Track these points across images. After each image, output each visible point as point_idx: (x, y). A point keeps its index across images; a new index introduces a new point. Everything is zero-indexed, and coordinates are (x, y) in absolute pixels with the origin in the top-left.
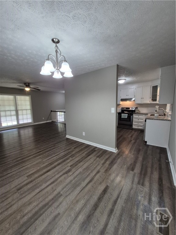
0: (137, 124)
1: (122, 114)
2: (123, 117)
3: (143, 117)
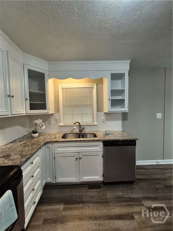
3: (38, 157)
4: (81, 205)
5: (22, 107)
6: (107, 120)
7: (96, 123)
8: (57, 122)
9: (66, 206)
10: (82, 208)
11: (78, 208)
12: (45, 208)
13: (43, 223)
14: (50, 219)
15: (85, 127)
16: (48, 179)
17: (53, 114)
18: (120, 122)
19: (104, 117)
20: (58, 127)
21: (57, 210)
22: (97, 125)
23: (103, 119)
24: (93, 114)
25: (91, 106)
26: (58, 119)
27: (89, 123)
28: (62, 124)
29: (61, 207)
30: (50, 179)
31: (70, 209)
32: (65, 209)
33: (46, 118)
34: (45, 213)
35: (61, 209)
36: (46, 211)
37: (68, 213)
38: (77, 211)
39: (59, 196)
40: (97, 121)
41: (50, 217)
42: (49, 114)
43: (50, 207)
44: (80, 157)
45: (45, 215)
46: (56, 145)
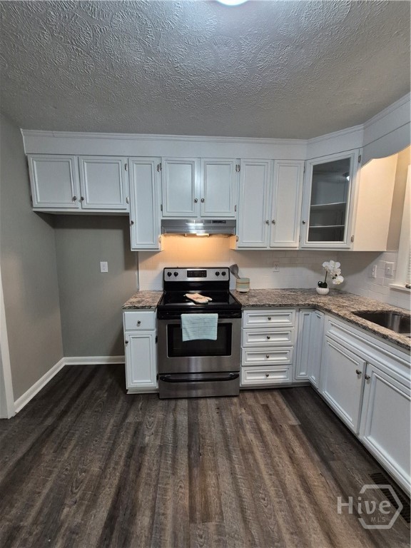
0: (261, 360)
1: (183, 316)
2: (191, 334)
3: (289, 321)
4: (316, 457)
5: (294, 237)
8: (388, 275)
9: (299, 430)
10: (312, 460)
11: (307, 453)
12: (280, 399)
13: (263, 405)
14: (270, 412)
16: (313, 377)
17: (383, 252)
21: (286, 417)
26: (391, 268)
29: (294, 421)
30: (314, 378)
31: (297, 436)
32: (292, 427)
34: (274, 402)
35: (290, 423)
36: (277, 402)
37: (290, 435)
38: (302, 450)
39: (309, 414)
41: (272, 410)
42: (350, 250)
44: (369, 374)
45: (272, 403)
46: (328, 319)
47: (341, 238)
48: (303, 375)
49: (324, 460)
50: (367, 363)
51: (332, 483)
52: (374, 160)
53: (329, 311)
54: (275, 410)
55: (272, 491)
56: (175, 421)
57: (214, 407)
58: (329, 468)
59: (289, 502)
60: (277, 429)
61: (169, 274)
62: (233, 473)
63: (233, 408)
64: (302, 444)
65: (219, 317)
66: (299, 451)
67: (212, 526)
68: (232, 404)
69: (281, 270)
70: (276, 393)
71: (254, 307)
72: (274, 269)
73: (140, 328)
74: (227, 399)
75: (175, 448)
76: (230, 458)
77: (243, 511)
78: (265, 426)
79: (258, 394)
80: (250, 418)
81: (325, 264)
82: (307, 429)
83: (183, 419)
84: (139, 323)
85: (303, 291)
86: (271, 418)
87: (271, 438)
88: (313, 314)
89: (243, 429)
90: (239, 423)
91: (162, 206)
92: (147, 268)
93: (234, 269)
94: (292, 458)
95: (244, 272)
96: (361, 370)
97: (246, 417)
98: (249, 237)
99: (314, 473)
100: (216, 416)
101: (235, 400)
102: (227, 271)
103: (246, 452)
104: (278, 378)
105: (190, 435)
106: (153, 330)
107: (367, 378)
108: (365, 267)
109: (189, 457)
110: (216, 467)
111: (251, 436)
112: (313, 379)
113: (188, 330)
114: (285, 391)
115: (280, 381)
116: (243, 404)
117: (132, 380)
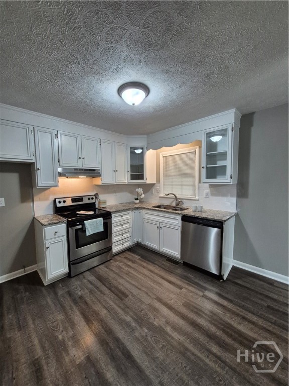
0: (120, 237)
1: (86, 222)
2: (90, 231)
3: (129, 216)
4: (150, 263)
5: (125, 178)
6: (213, 195)
7: (197, 198)
8: (158, 192)
10: (150, 264)
11: (147, 264)
12: (130, 253)
13: (124, 258)
14: (128, 258)
15: (184, 201)
17: (155, 184)
18: (234, 200)
19: (208, 190)
20: (158, 198)
21: (135, 257)
22: (198, 200)
23: (207, 194)
24: (194, 186)
25: (192, 175)
26: (158, 190)
27: (189, 197)
28: (162, 195)
29: (139, 257)
31: (142, 261)
32: (139, 259)
33: (148, 188)
36: (129, 255)
37: (140, 262)
39: (142, 253)
40: (199, 196)
43: (132, 255)
44: (161, 226)
45: (127, 256)
46: (144, 211)
47: (143, 179)
48: (136, 240)
49: (153, 263)
50: (160, 223)
51: (158, 267)
52: (151, 150)
53: (144, 208)
54: (130, 257)
55: (143, 278)
56: (89, 281)
57: (104, 268)
58: (155, 264)
59: (149, 277)
60: (134, 262)
61: (60, 202)
62: (127, 281)
63: (113, 264)
64: (145, 262)
65: (103, 220)
66: (145, 264)
67: (130, 297)
68: (111, 263)
69: (117, 194)
70: (127, 252)
71: (116, 212)
72: (115, 194)
73: (56, 236)
74: (108, 263)
75: (97, 288)
76: (123, 278)
77: (137, 287)
78: (129, 263)
79: (120, 255)
80: (122, 264)
81: (137, 190)
82: (143, 257)
83: (92, 278)
84: (56, 233)
85: (130, 203)
86: (130, 260)
87: (134, 265)
88: (137, 211)
89: (122, 268)
90: (119, 268)
91: (59, 159)
92: (40, 200)
93: (96, 196)
94: (144, 267)
95: (102, 197)
96: (158, 226)
97: (121, 264)
98: (106, 178)
99: (152, 267)
100: (108, 270)
101: (112, 261)
102: (94, 197)
103: (128, 274)
104: (127, 245)
105: (100, 281)
106: (64, 236)
107: (161, 228)
108: (149, 190)
109: (106, 287)
110: (120, 284)
111: (126, 269)
112: (140, 240)
113: (89, 229)
114: (130, 249)
115: (128, 245)
116: (116, 261)
117: (51, 273)
